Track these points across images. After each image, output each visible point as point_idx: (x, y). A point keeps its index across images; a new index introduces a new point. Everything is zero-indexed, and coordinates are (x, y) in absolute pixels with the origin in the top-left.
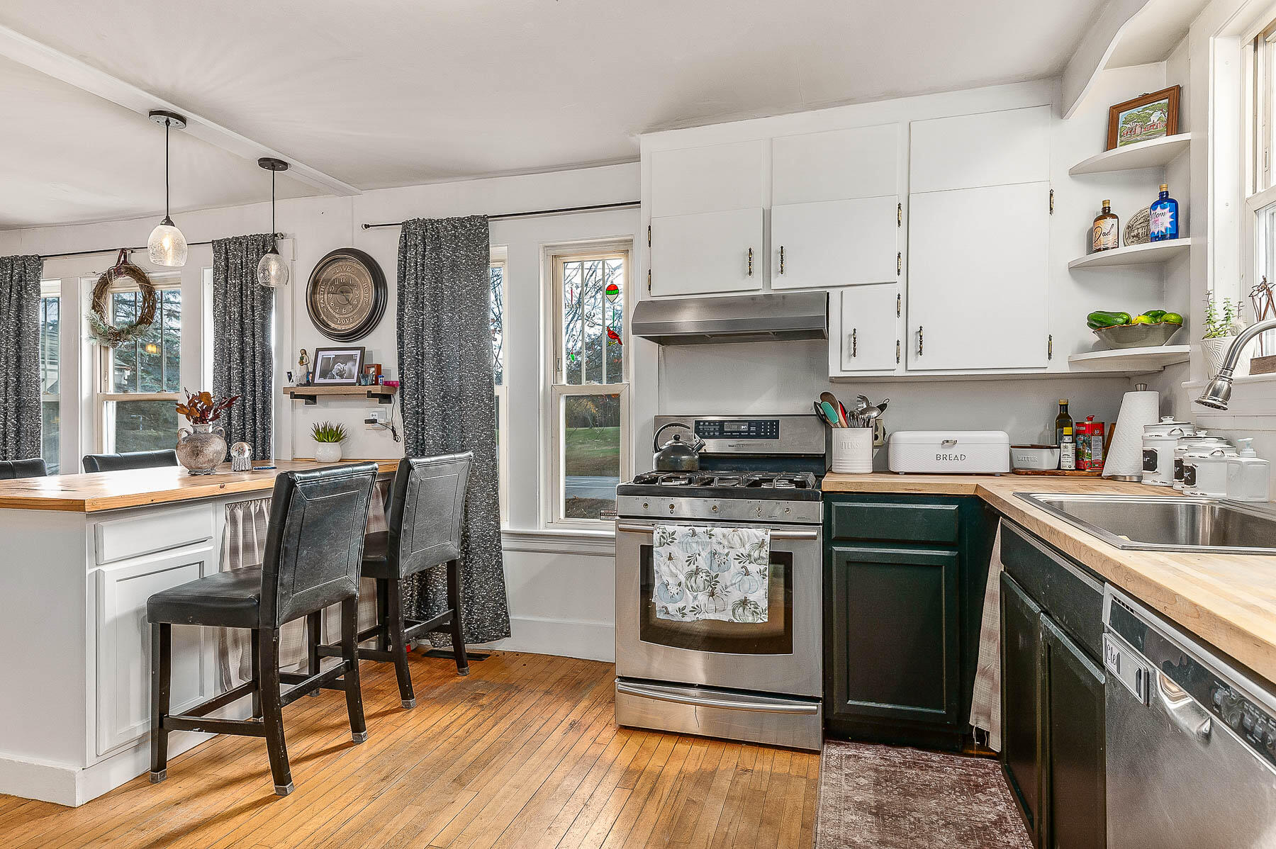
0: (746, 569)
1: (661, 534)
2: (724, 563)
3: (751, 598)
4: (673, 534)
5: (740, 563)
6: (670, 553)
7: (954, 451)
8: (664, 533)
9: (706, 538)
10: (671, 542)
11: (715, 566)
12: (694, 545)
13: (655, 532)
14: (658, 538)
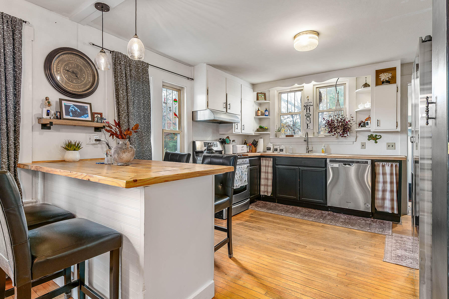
0: (246, 174)
3: (246, 180)
9: (241, 168)
12: (240, 170)
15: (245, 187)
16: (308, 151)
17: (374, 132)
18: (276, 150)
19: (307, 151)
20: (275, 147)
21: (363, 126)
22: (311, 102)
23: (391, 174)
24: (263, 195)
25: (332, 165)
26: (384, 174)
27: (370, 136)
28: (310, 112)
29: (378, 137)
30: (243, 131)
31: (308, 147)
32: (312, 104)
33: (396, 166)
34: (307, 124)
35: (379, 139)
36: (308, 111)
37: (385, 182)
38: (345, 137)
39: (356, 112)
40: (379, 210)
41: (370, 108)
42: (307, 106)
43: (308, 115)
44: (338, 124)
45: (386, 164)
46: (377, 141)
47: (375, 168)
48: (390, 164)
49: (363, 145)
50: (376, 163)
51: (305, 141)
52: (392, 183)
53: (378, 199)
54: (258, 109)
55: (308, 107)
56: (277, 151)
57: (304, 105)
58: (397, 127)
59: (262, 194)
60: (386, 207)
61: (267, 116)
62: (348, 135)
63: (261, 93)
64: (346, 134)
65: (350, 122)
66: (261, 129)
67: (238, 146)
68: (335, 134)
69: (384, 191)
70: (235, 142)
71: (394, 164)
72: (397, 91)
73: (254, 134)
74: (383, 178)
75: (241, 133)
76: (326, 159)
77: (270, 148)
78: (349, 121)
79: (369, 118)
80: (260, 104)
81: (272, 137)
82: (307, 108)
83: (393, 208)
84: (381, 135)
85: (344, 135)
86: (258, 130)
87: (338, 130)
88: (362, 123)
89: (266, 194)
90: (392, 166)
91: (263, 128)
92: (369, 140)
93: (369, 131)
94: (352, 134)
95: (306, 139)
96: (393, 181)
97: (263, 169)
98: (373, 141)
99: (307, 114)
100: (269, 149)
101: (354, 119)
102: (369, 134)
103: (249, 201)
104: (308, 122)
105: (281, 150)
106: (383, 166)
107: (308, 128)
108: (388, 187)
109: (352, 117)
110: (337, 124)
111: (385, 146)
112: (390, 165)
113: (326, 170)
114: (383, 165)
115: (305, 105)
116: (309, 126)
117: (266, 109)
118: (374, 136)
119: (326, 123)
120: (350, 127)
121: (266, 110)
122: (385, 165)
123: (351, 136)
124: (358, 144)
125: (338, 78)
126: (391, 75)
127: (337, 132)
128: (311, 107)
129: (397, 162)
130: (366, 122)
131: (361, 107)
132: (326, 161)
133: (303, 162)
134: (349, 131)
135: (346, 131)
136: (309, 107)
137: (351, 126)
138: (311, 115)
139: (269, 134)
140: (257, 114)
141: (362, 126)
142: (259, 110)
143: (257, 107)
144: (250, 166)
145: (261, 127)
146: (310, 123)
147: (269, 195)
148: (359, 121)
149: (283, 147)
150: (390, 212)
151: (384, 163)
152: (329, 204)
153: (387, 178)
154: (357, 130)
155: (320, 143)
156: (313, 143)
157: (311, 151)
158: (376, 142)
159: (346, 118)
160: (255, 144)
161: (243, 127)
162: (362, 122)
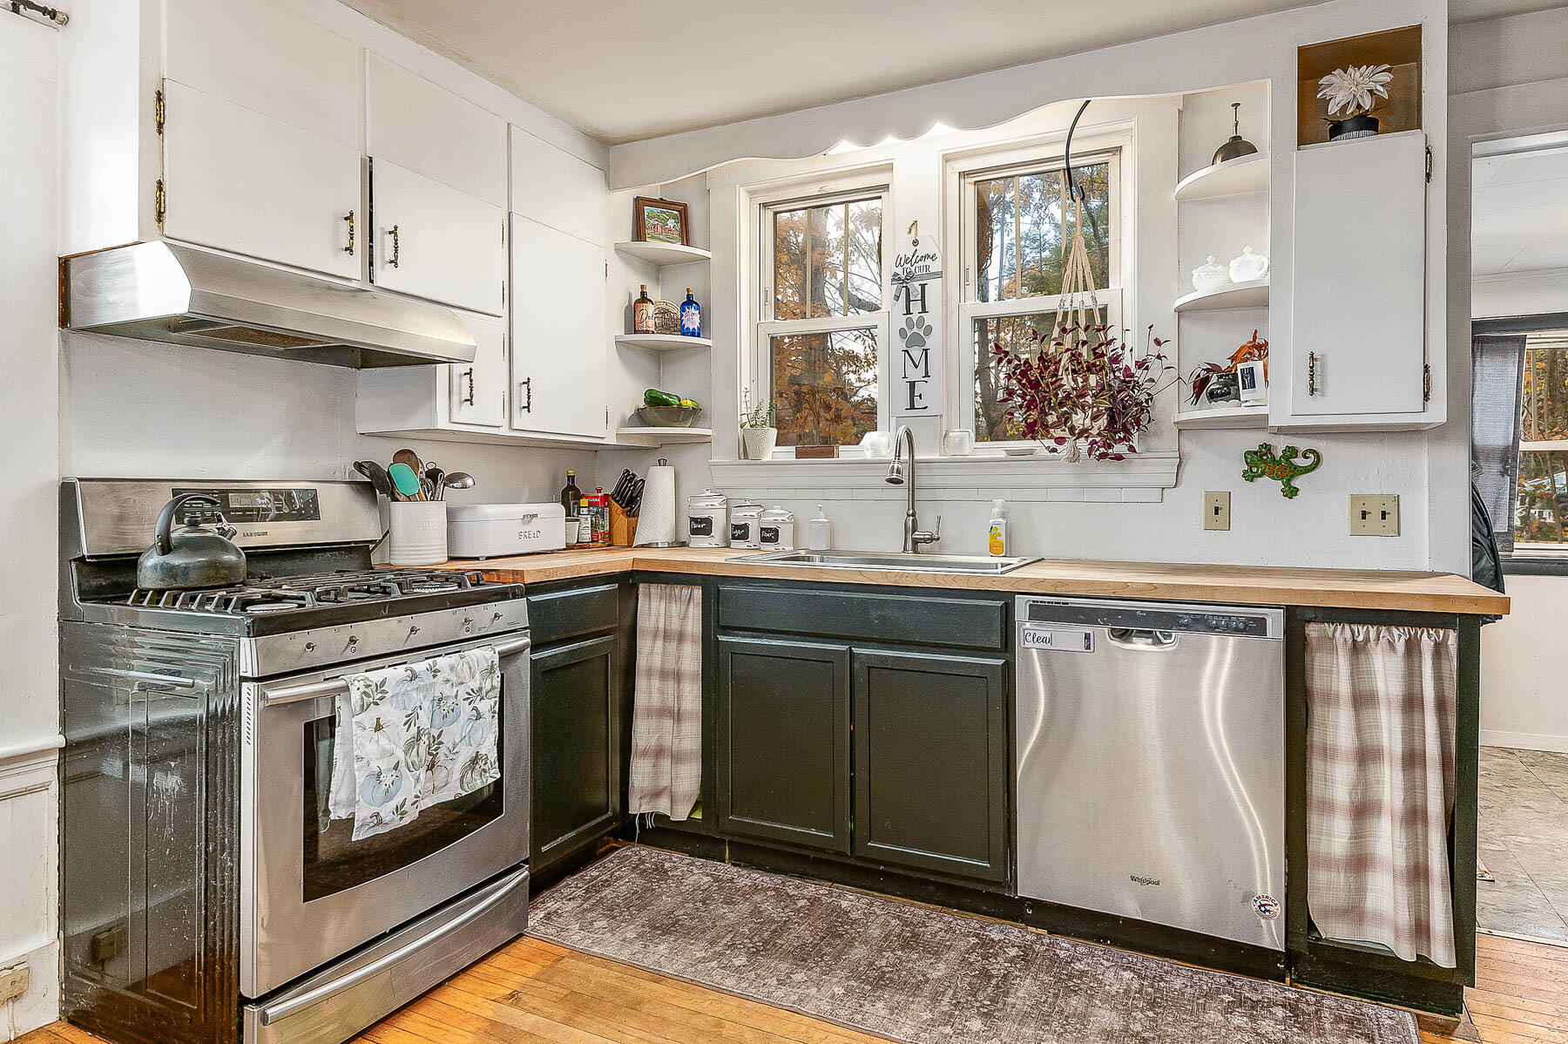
0: (477, 710)
1: (363, 689)
2: (453, 710)
3: (483, 752)
4: (383, 683)
5: (470, 704)
6: (378, 719)
7: (534, 526)
8: (367, 686)
9: (428, 679)
10: (381, 699)
11: (437, 719)
12: (414, 694)
13: (353, 689)
14: (358, 697)
15: (490, 797)
16: (915, 542)
17: (1282, 431)
18: (740, 532)
19: (910, 543)
20: (739, 517)
21: (1222, 395)
22: (933, 258)
23: (1411, 703)
24: (642, 816)
25: (1044, 640)
26: (1362, 700)
27: (1256, 453)
28: (924, 310)
29: (1300, 462)
30: (523, 421)
31: (913, 515)
32: (935, 266)
33: (1439, 650)
34: (912, 384)
35: (1309, 471)
36: (916, 307)
37: (1366, 756)
38: (1119, 458)
39: (1180, 311)
40: (1335, 931)
41: (1267, 282)
42: (911, 277)
43: (915, 330)
44: (1080, 380)
45: (1372, 635)
46: (1296, 483)
47: (1308, 658)
48: (1399, 635)
49: (1217, 510)
50: (1313, 630)
51: (891, 481)
52: (1412, 759)
53: (1328, 863)
54: (643, 293)
55: (917, 285)
56: (744, 537)
57: (895, 274)
58: (1426, 396)
59: (637, 807)
60: (1378, 918)
61: (693, 334)
62: (1132, 449)
63: (661, 203)
64: (1124, 439)
65: (1147, 368)
66: (657, 407)
67: (490, 510)
68: (1060, 441)
69: (1363, 810)
70: (465, 487)
71: (1429, 636)
72: (1428, 175)
73: (611, 440)
74: (1359, 729)
75: (505, 431)
76: (1007, 601)
77: (708, 521)
78: (1140, 365)
79: (1258, 348)
80: (657, 268)
81: (722, 454)
82: (908, 289)
83: (1421, 930)
84: (1320, 451)
85: (1110, 446)
86: (640, 418)
87: (1079, 420)
88: (1214, 378)
89: (663, 807)
90: (1412, 648)
91: (667, 404)
92: (1250, 476)
93: (1257, 423)
94: (1154, 442)
95: (898, 471)
96: (1418, 746)
97: (650, 654)
98: (1270, 486)
99: (909, 323)
100: (702, 526)
101: (1169, 350)
102: (1253, 441)
103: (524, 880)
104: (916, 374)
105: (770, 535)
106: (1357, 649)
107: (912, 407)
108: (1390, 785)
109: (1158, 342)
110: (1075, 381)
111: (1343, 515)
112: (1400, 646)
113: (1009, 669)
114: (1354, 641)
115: (899, 271)
116: (920, 396)
117: (689, 296)
118: (1278, 454)
119: (1014, 373)
120: (1147, 401)
121: (689, 302)
122: (1367, 640)
123: (1149, 455)
124: (1190, 502)
125: (1081, 102)
126: (1387, 78)
127: (1072, 429)
128: (934, 287)
129: (1444, 626)
130: (1240, 366)
131: (1204, 283)
132: (1008, 611)
133: (874, 614)
134: (1138, 421)
135: (1124, 425)
136: (923, 286)
137: (1149, 394)
138: (929, 330)
139: (703, 441)
140: (632, 323)
141: (1213, 396)
142: (644, 299)
143: (629, 282)
144: (535, 647)
145: (656, 402)
146: (927, 375)
147: (681, 813)
148: (1193, 366)
149: (780, 519)
150: (1406, 952)
151: (1361, 631)
152: (1026, 888)
153: (1378, 727)
154: (1184, 417)
155: (983, 494)
156: (942, 494)
157: (932, 539)
158: (1291, 492)
159: (1123, 347)
160: (629, 497)
161: (520, 395)
162: (1214, 368)
